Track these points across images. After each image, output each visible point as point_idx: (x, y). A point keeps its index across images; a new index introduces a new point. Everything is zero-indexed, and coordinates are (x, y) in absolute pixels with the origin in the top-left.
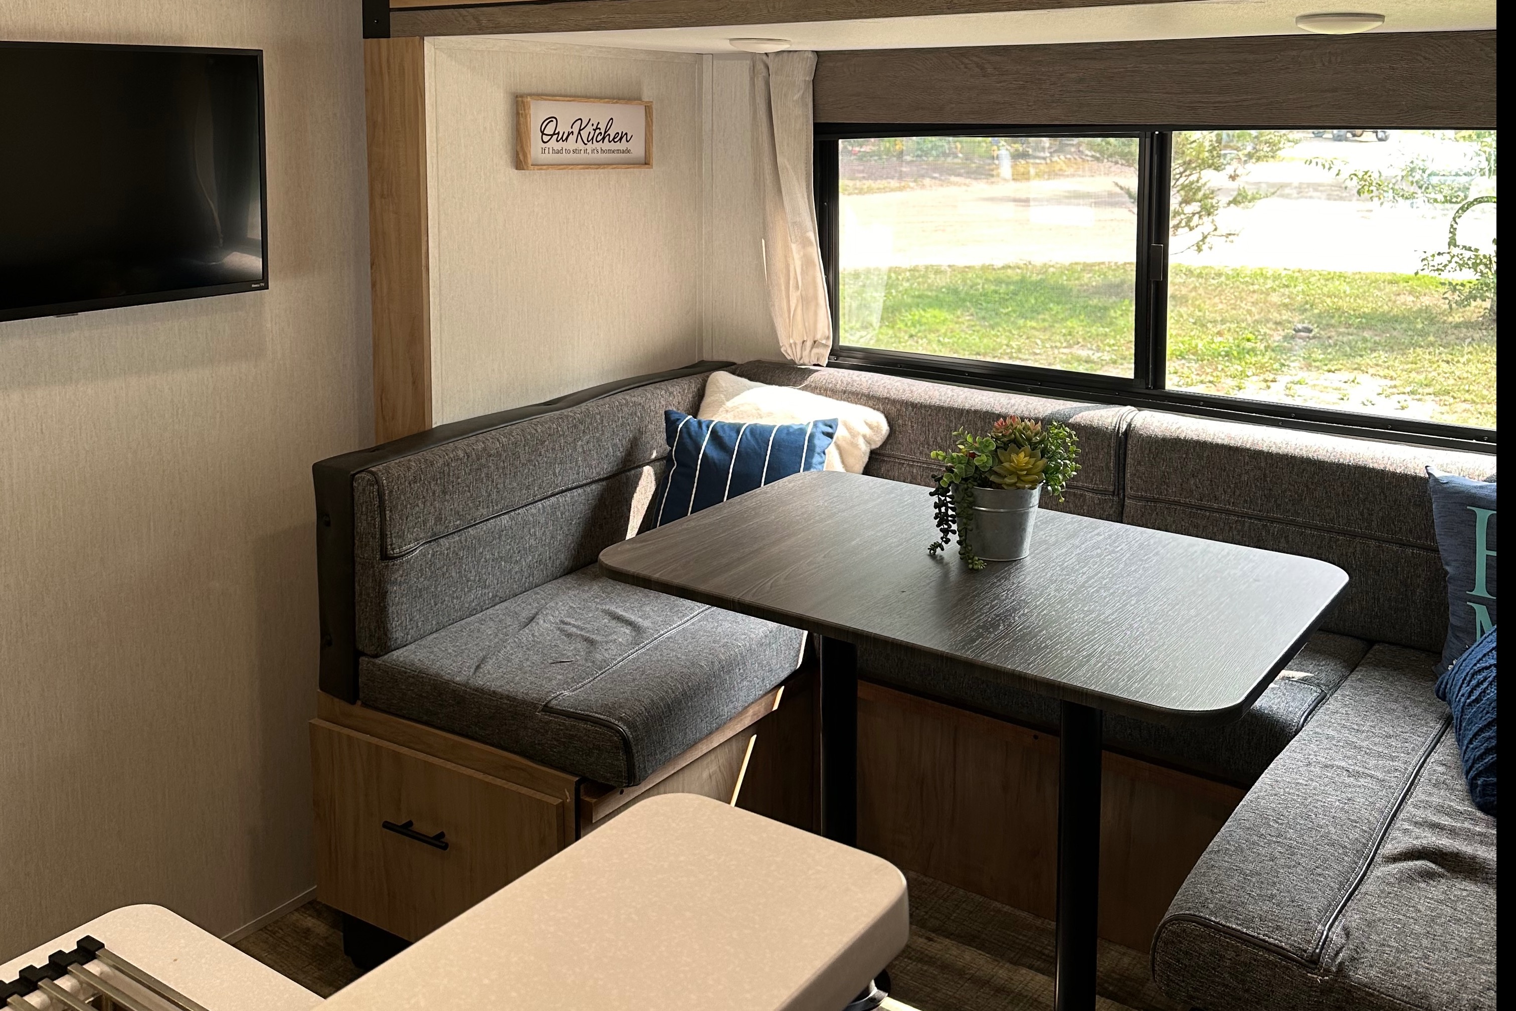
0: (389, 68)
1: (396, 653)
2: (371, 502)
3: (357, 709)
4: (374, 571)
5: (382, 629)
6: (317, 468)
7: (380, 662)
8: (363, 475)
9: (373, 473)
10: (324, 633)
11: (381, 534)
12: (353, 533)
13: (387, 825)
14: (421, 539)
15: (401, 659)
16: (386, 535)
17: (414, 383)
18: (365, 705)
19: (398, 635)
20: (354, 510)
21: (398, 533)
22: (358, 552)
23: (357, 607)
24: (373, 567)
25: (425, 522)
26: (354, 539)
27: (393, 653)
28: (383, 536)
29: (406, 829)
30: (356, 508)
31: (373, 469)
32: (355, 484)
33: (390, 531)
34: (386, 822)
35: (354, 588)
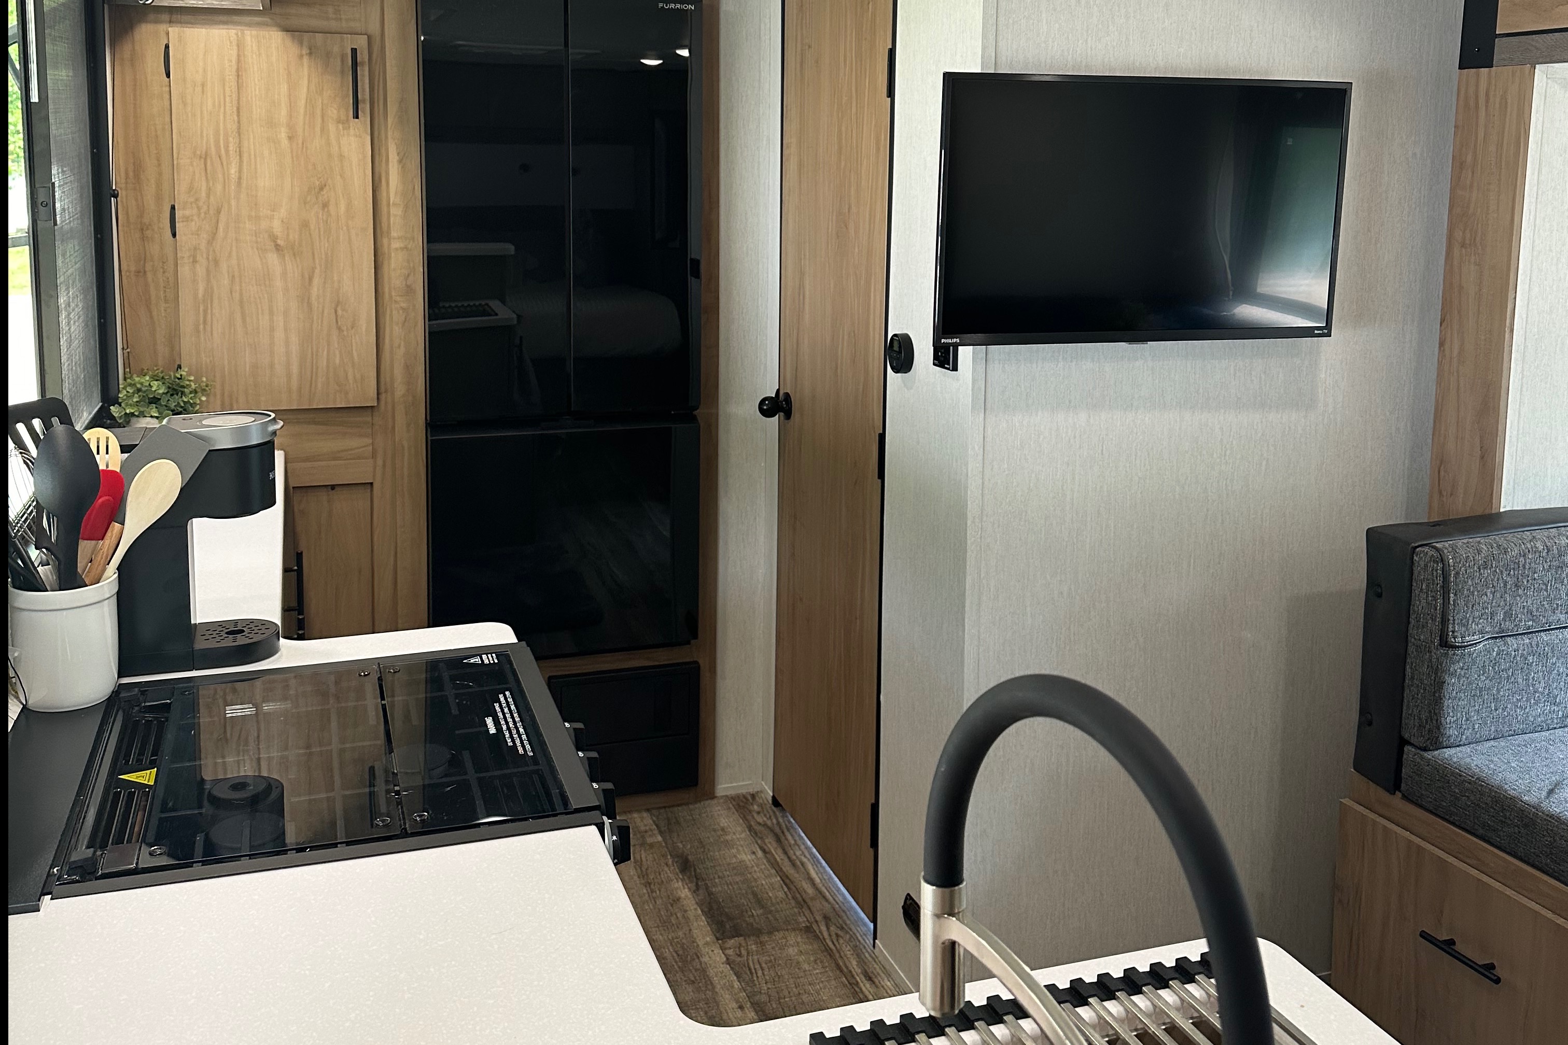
0: (1487, 101)
1: (1448, 752)
2: (1433, 580)
3: (1396, 800)
4: (1431, 656)
5: (1434, 722)
6: (1371, 534)
7: (1429, 757)
8: (1426, 549)
9: (1437, 549)
10: (1363, 711)
11: (1442, 618)
12: (1409, 611)
13: (1424, 935)
14: (1487, 632)
15: (1455, 760)
16: (1449, 620)
17: (1482, 457)
18: (1405, 797)
19: (1452, 732)
20: (1412, 585)
21: (1462, 620)
22: (1412, 631)
23: (1407, 692)
24: (1430, 652)
25: (1492, 614)
26: (1409, 618)
27: (1445, 750)
28: (1444, 621)
29: (1448, 946)
30: (1414, 584)
31: (1438, 545)
32: (1415, 558)
33: (1453, 617)
34: (1423, 931)
35: (1404, 670)
